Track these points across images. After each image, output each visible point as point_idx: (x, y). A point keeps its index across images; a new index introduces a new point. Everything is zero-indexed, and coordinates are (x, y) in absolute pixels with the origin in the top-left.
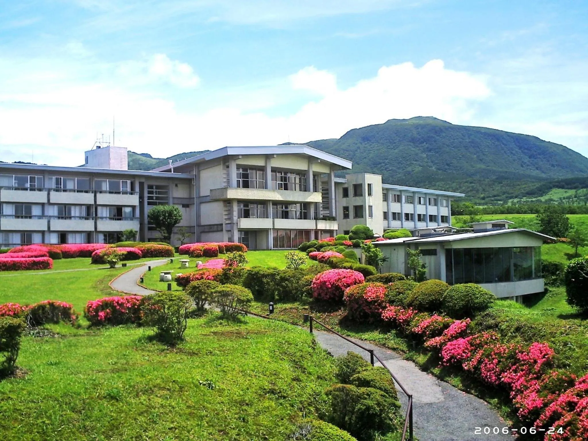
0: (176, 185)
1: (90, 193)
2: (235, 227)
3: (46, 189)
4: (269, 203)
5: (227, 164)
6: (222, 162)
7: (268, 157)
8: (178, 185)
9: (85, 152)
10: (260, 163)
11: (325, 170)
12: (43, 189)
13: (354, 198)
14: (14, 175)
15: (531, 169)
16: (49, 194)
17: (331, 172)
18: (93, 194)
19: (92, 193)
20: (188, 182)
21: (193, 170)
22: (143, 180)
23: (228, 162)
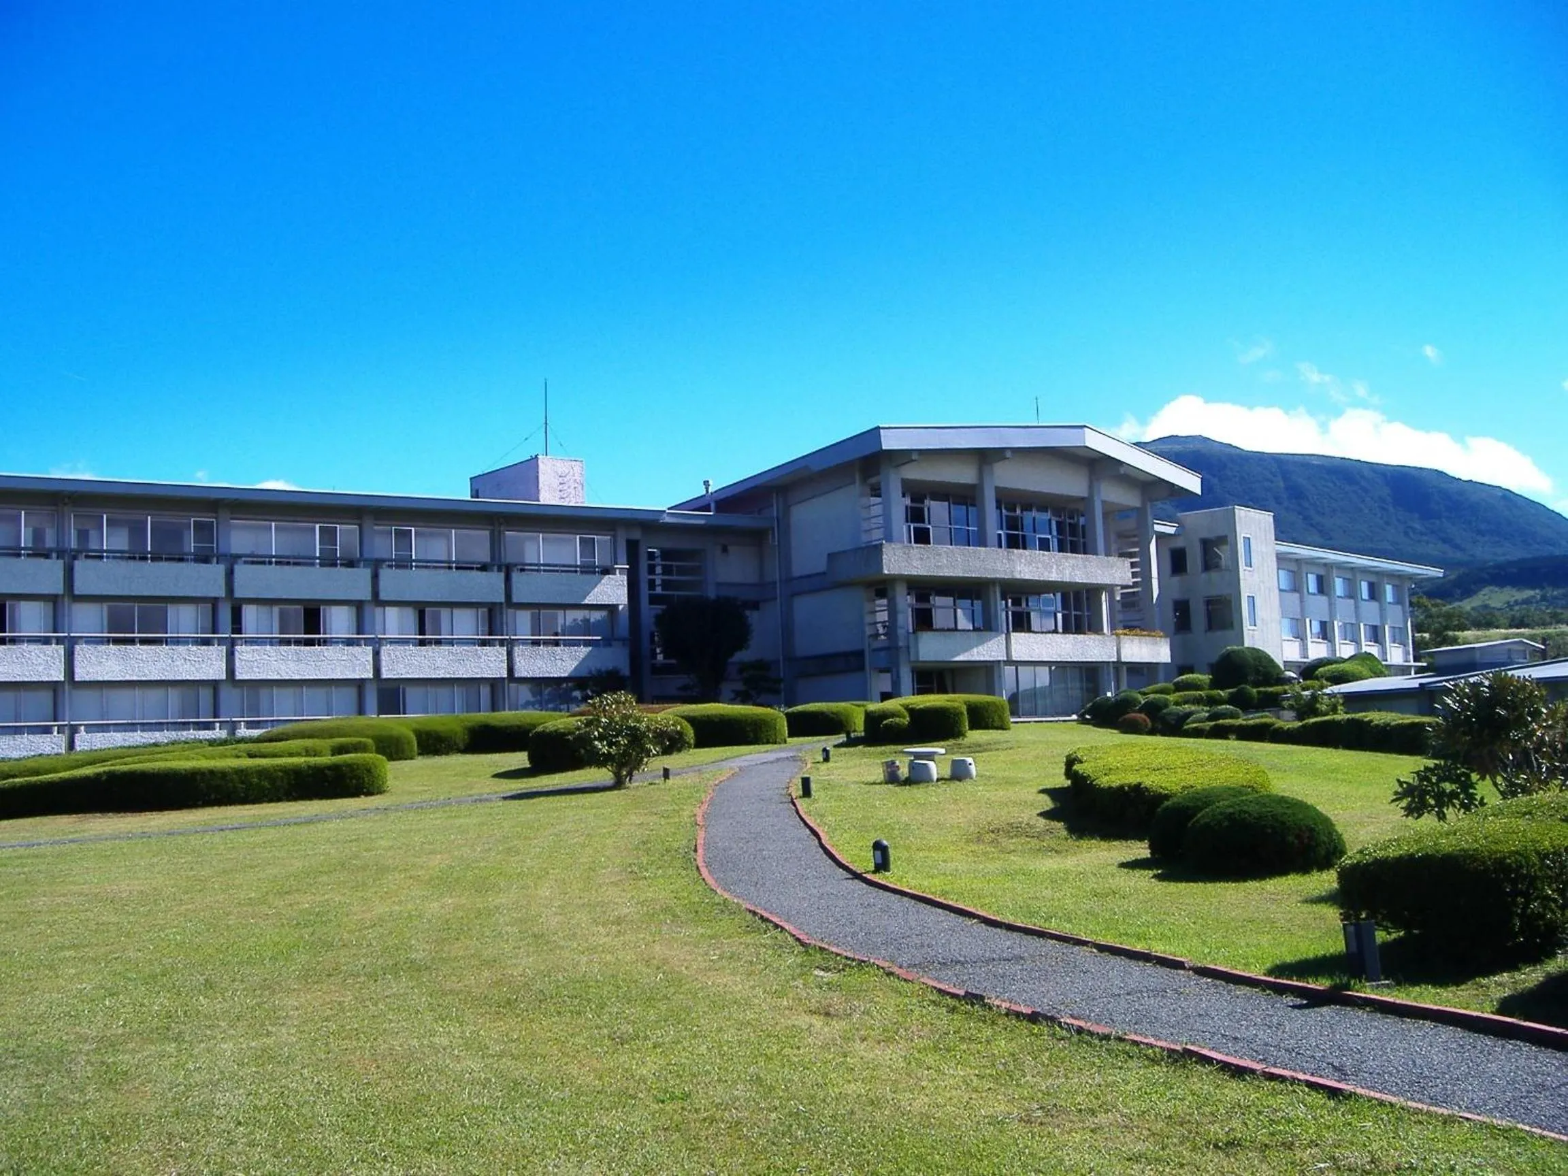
0: (725, 550)
1: (492, 571)
2: (903, 658)
3: (365, 560)
4: (991, 588)
5: (873, 480)
6: (857, 477)
7: (985, 457)
8: (731, 549)
9: (471, 479)
10: (964, 475)
11: (1126, 498)
12: (359, 561)
13: (1204, 575)
14: (273, 524)
15: (1427, 543)
16: (375, 577)
17: (1144, 503)
18: (502, 575)
19: (499, 570)
20: (756, 537)
21: (772, 506)
22: (636, 535)
23: (878, 474)
